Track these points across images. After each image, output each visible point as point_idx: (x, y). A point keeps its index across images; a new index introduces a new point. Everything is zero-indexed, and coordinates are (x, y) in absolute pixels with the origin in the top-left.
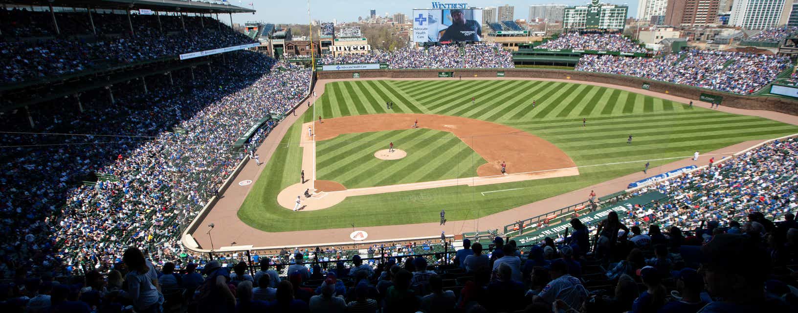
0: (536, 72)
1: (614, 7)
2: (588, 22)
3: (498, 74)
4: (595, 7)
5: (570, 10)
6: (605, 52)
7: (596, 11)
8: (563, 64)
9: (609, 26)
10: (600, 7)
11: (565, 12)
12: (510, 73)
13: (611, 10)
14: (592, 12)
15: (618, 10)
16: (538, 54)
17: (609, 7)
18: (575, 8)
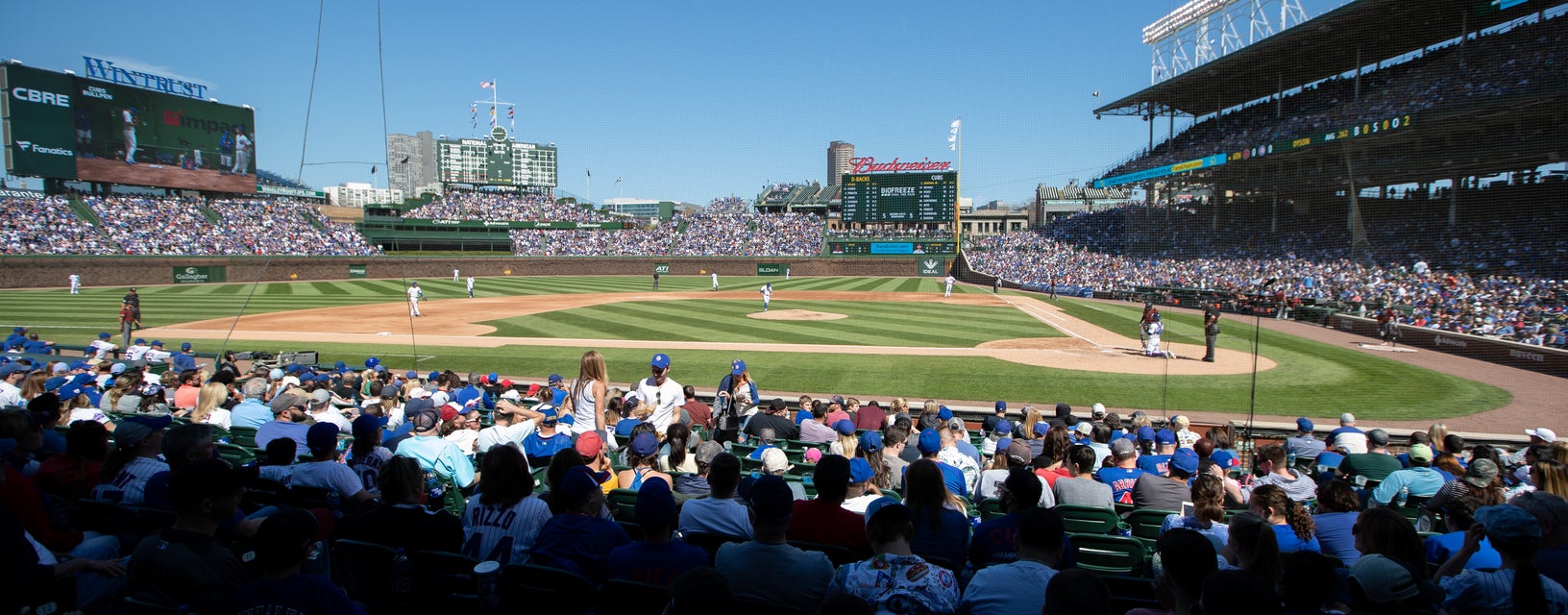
0: (438, 262)
1: (534, 147)
2: (492, 172)
3: (352, 271)
4: (499, 143)
5: (451, 145)
6: (549, 225)
7: (504, 152)
8: (485, 247)
9: (530, 180)
10: (509, 143)
11: (439, 148)
12: (380, 267)
13: (530, 152)
14: (495, 152)
15: (542, 153)
16: (419, 228)
17: (525, 146)
18: (460, 142)
